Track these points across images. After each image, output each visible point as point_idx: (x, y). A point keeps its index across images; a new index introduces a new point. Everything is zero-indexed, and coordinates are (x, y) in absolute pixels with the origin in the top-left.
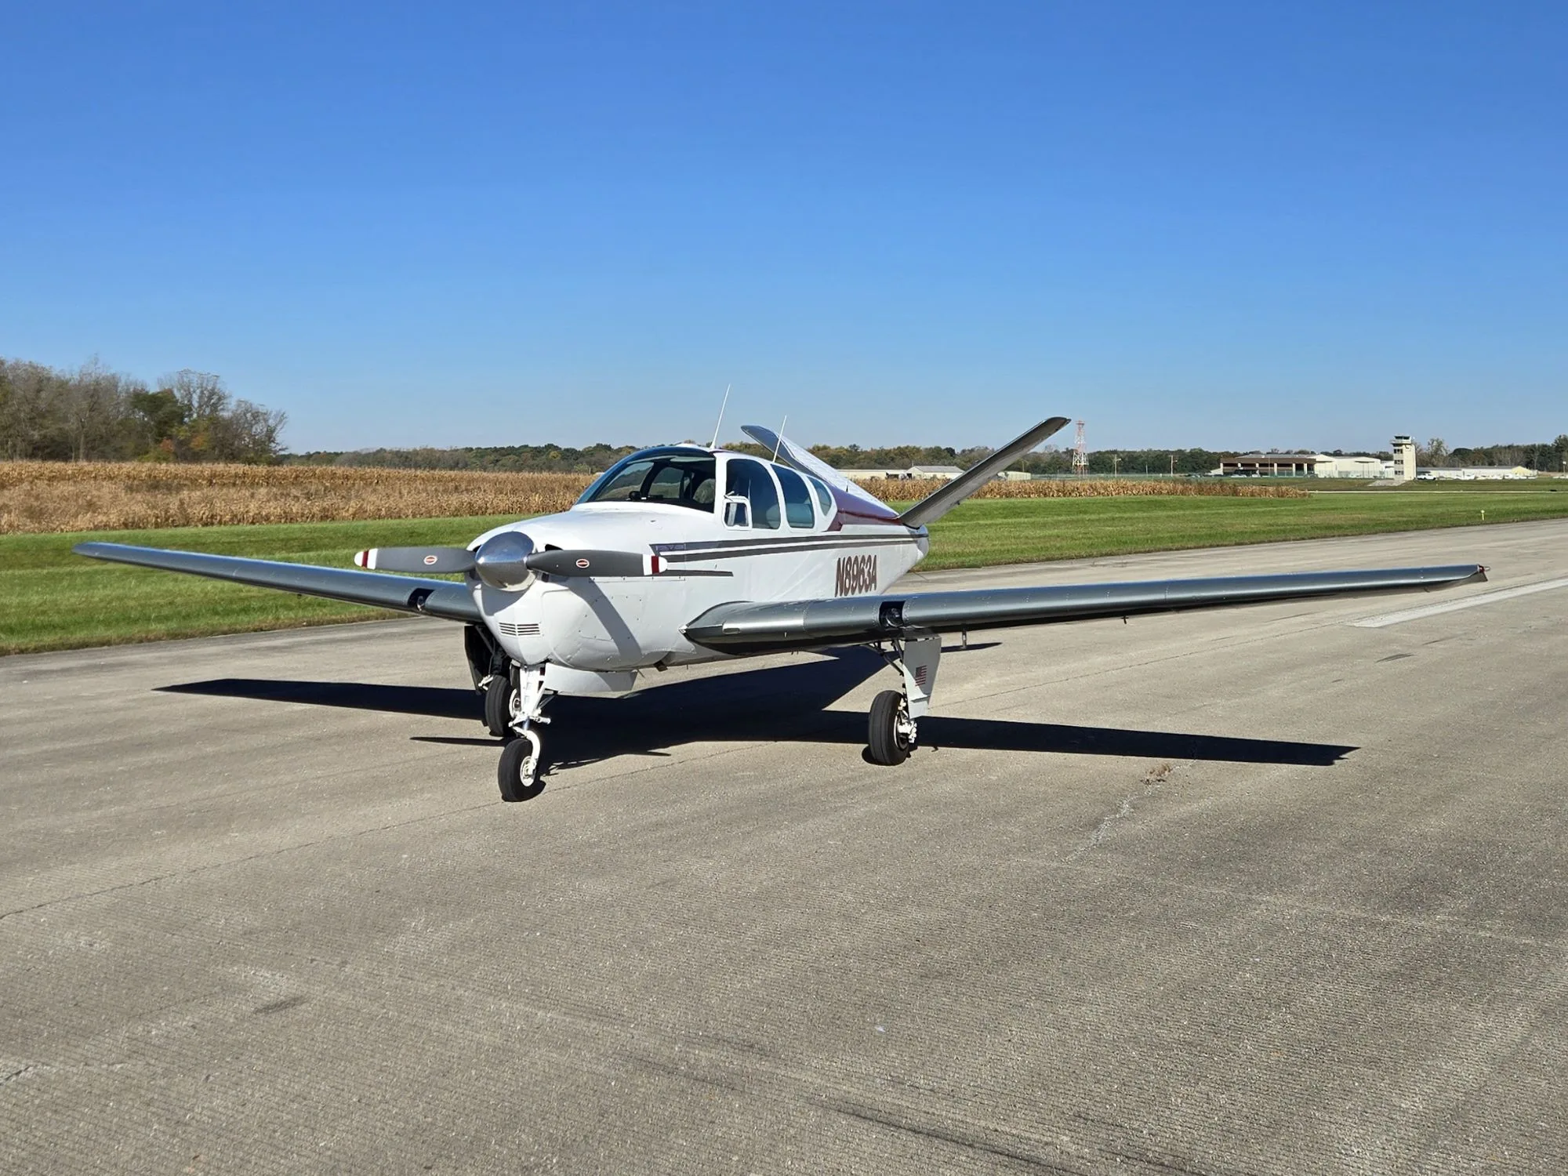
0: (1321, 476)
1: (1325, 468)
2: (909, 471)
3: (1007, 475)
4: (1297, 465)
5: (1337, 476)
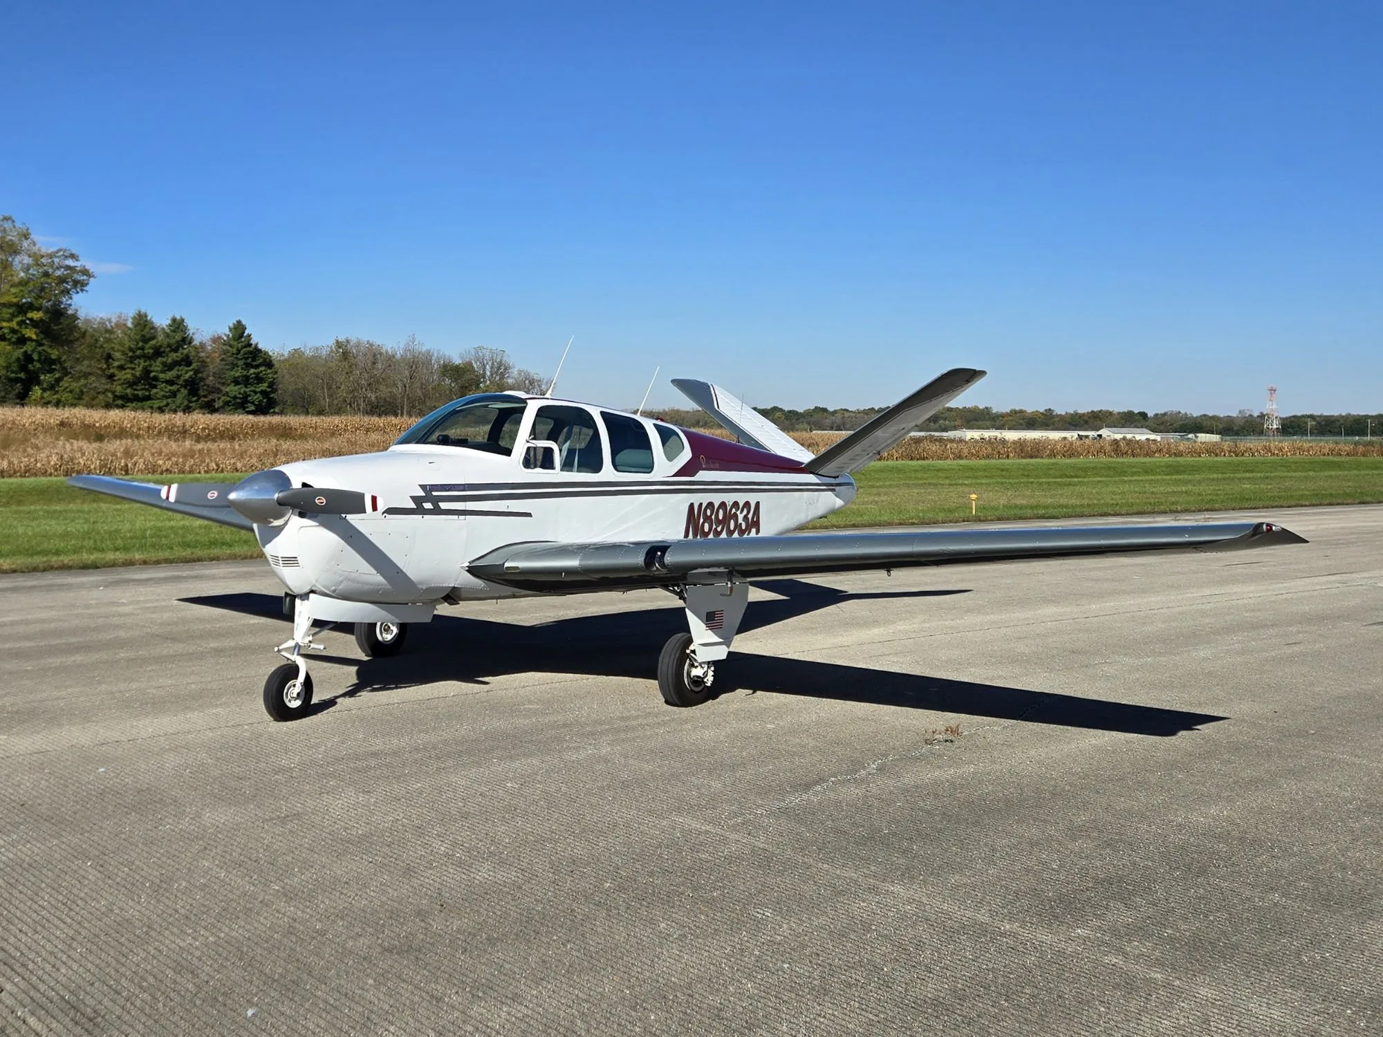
2: (1100, 433)
3: (1197, 437)
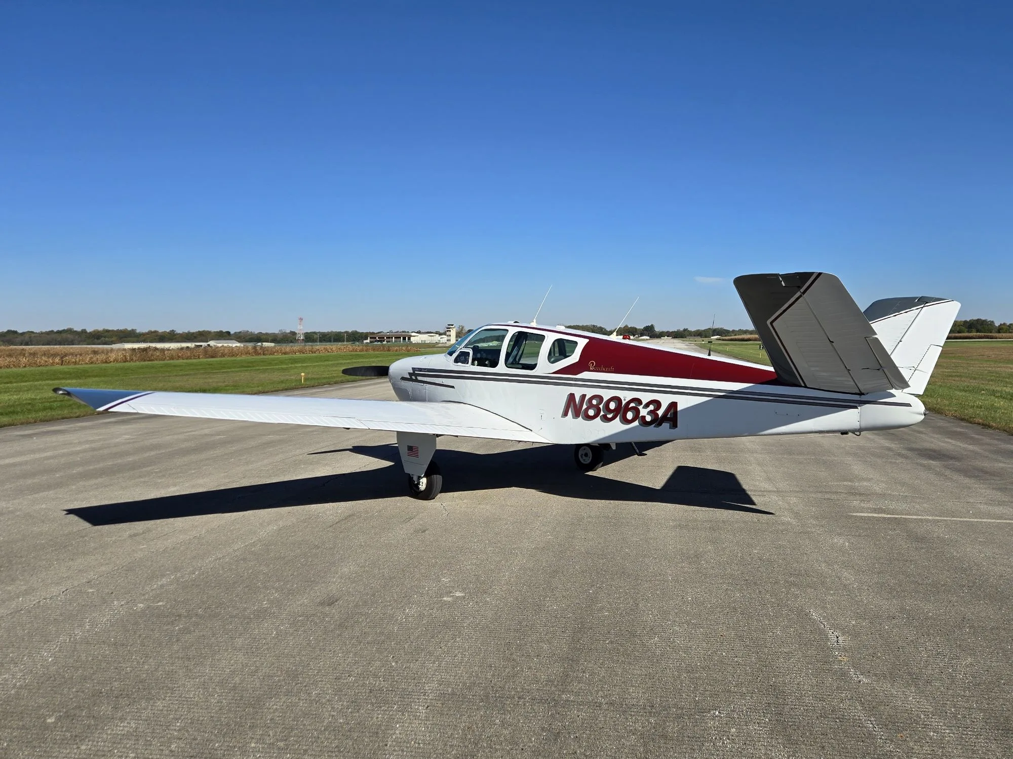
0: (414, 342)
1: (416, 339)
2: (208, 343)
4: (403, 338)
5: (420, 342)
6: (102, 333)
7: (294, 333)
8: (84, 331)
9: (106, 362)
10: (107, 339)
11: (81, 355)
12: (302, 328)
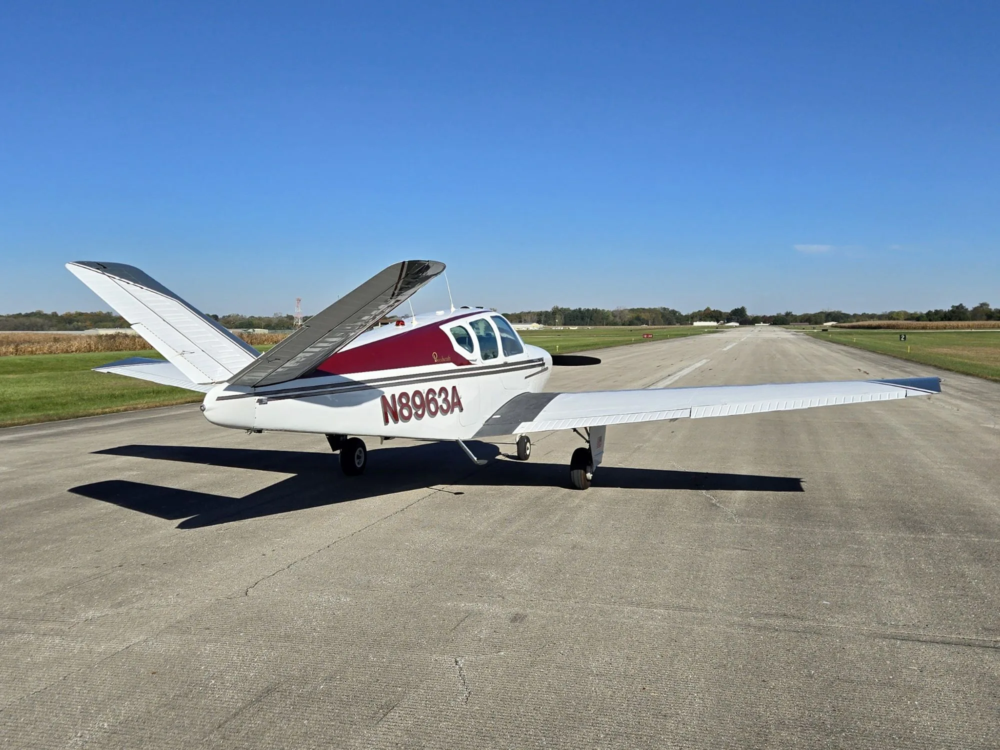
3: (254, 331)
6: (75, 317)
7: (291, 318)
8: (55, 315)
9: (67, 352)
10: (80, 324)
11: (39, 343)
12: (300, 310)
